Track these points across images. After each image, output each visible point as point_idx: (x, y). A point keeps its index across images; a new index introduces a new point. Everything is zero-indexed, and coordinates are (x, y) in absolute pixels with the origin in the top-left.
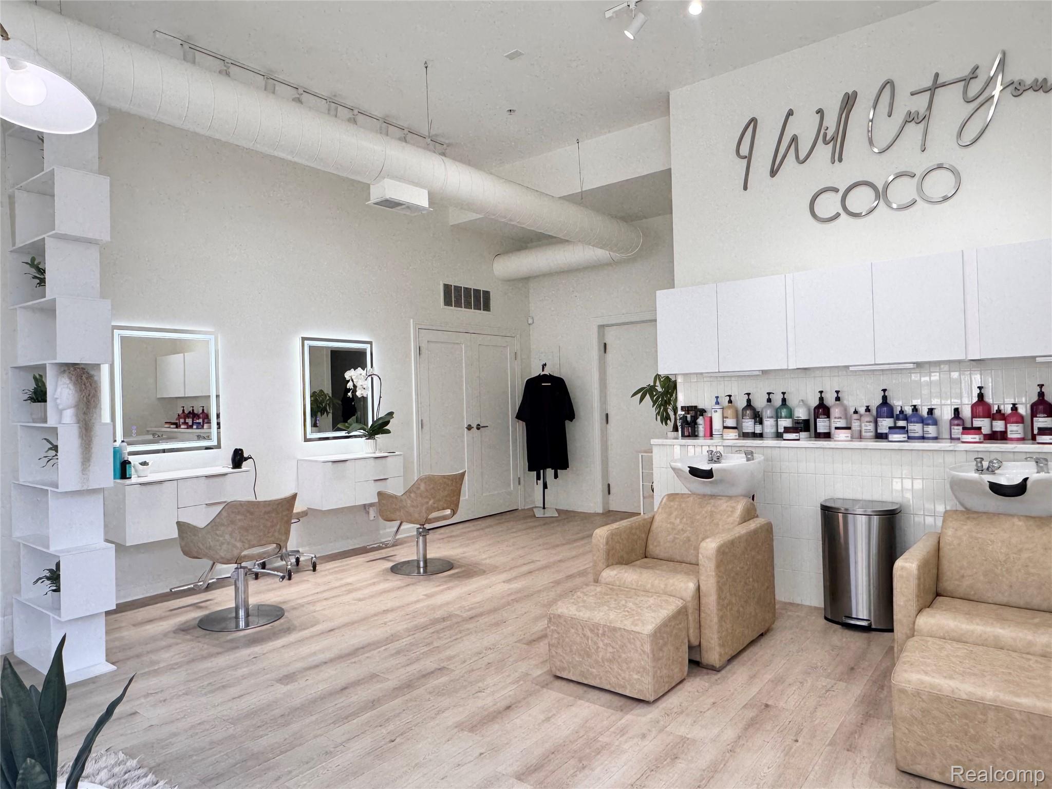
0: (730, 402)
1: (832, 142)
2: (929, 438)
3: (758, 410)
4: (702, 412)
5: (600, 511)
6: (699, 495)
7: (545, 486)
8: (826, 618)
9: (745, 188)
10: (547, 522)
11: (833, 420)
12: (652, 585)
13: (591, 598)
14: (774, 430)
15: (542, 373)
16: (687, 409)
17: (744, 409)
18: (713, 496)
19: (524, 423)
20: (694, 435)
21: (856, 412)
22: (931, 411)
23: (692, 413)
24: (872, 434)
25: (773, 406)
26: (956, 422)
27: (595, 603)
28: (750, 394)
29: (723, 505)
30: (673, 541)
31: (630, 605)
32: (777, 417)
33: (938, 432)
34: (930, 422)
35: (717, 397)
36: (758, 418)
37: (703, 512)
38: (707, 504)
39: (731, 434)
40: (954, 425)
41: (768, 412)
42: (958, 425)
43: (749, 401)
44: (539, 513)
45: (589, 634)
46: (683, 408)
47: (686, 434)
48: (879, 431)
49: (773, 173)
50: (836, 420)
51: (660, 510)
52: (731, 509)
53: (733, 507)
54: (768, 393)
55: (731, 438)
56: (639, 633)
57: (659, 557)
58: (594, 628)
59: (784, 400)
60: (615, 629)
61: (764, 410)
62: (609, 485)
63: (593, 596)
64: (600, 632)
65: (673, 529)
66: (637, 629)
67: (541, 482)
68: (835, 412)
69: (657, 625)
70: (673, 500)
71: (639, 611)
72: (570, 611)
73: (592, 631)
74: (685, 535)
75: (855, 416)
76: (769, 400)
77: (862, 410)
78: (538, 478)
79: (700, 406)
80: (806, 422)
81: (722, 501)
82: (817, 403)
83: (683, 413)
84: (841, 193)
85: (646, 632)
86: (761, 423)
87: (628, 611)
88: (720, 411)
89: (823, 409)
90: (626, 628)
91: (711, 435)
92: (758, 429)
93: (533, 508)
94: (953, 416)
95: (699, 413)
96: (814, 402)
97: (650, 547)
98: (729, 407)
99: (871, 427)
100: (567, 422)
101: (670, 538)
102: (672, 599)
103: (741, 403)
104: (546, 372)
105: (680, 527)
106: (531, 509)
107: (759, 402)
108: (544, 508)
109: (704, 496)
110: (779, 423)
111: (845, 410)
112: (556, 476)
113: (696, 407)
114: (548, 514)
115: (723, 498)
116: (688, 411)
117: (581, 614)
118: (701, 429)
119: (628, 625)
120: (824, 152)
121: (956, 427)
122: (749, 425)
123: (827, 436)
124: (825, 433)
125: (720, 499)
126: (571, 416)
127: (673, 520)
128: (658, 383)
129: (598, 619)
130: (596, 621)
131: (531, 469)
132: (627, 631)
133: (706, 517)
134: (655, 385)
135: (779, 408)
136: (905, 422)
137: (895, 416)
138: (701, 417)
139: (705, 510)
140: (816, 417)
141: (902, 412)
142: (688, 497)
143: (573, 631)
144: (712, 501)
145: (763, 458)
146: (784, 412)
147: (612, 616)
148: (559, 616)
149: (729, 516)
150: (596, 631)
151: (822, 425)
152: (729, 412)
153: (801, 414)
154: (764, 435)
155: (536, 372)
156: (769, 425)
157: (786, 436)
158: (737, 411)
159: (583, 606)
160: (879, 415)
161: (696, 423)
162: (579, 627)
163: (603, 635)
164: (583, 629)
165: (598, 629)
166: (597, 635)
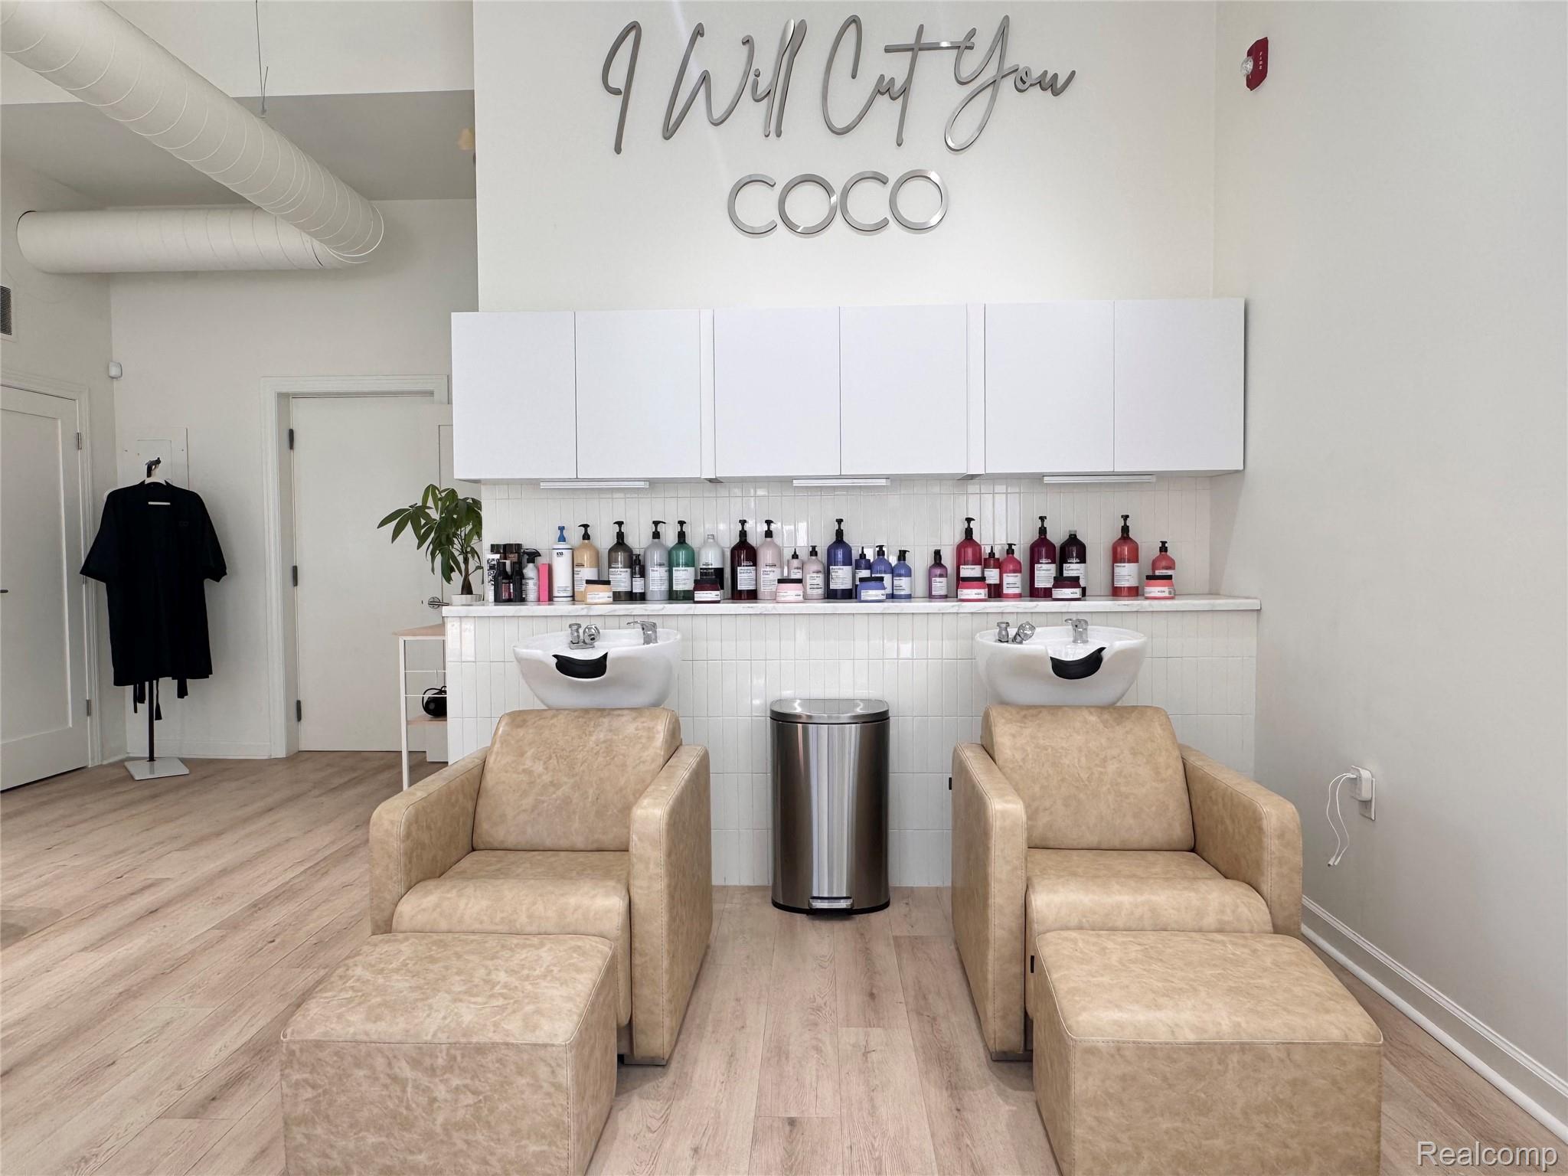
0: (586, 536)
1: (766, 99)
2: (900, 597)
3: (636, 551)
4: (533, 556)
5: (280, 752)
6: (575, 710)
7: (155, 714)
8: (776, 905)
9: (618, 149)
10: (159, 789)
11: (762, 568)
12: (530, 917)
13: (395, 977)
14: (665, 587)
15: (148, 481)
16: (504, 550)
17: (613, 550)
18: (602, 711)
19: (103, 585)
20: (519, 598)
21: (795, 556)
22: (902, 555)
23: (514, 557)
24: (820, 591)
25: (662, 546)
26: (938, 571)
27: (413, 989)
28: (622, 523)
29: (630, 727)
30: (534, 808)
31: (502, 977)
32: (671, 564)
33: (912, 585)
34: (903, 572)
35: (562, 529)
36: (637, 566)
37: (591, 744)
38: (595, 726)
39: (602, 594)
40: (936, 576)
41: (656, 557)
42: (941, 576)
43: (620, 536)
44: (140, 771)
45: (405, 1071)
46: (494, 548)
47: (505, 596)
48: (832, 587)
49: (668, 133)
50: (768, 569)
51: (497, 746)
52: (645, 734)
53: (649, 729)
54: (654, 522)
55: (601, 601)
56: (545, 1046)
57: (505, 845)
58: (422, 1056)
59: (682, 535)
60: (480, 1049)
61: (649, 554)
62: (299, 703)
63: (397, 970)
64: (440, 1062)
65: (531, 783)
66: (540, 1037)
67: (144, 708)
68: (766, 556)
69: (580, 1016)
70: (522, 724)
71: (529, 987)
72: (349, 1024)
73: (415, 1063)
74: (559, 793)
75: (795, 563)
76: (656, 535)
77: (804, 554)
78: (139, 698)
79: (528, 544)
80: (719, 572)
81: (624, 719)
82: (736, 540)
83: (497, 556)
84: (778, 189)
85: (560, 1040)
86: (643, 574)
87: (501, 995)
88: (567, 554)
89: (744, 551)
90: (512, 1040)
91: (551, 598)
92: (638, 588)
93: (123, 761)
94: (933, 563)
95: (526, 557)
96: (731, 539)
97: (484, 826)
98: (582, 547)
99: (819, 580)
100: (209, 585)
101: (527, 802)
102: (588, 943)
103: (605, 539)
104: (158, 477)
105: (547, 778)
106: (121, 764)
107: (638, 539)
108: (152, 758)
109: (586, 711)
110: (675, 574)
111: (780, 552)
112: (182, 692)
113: (519, 546)
114: (161, 770)
115: (625, 712)
116: (505, 553)
117: (382, 1026)
118: (531, 588)
119: (513, 1028)
120: (752, 114)
121: (938, 579)
122: (621, 578)
123: (752, 595)
124: (749, 592)
125: (619, 715)
126: (218, 569)
127: (528, 764)
128: (430, 503)
129: (432, 1031)
130: (429, 1038)
131: (120, 680)
132: (517, 1048)
133: (597, 753)
134: (424, 506)
135: (673, 548)
136: (869, 571)
137: (853, 561)
138: (531, 565)
139: (593, 738)
140: (735, 564)
141: (863, 556)
142: (554, 716)
143: (360, 1073)
144: (606, 720)
145: (679, 637)
146: (682, 555)
147: (467, 1015)
148: (319, 1045)
149: (645, 748)
150: (427, 1062)
151: (745, 578)
152: (586, 557)
153: (711, 558)
154: (648, 596)
155: (131, 475)
156: (657, 576)
157: (700, 595)
158: (597, 555)
159: (384, 1004)
160: (831, 560)
161: (522, 576)
162: (380, 1062)
163: (449, 1069)
164: (390, 1064)
165: (433, 1056)
166: (432, 1071)
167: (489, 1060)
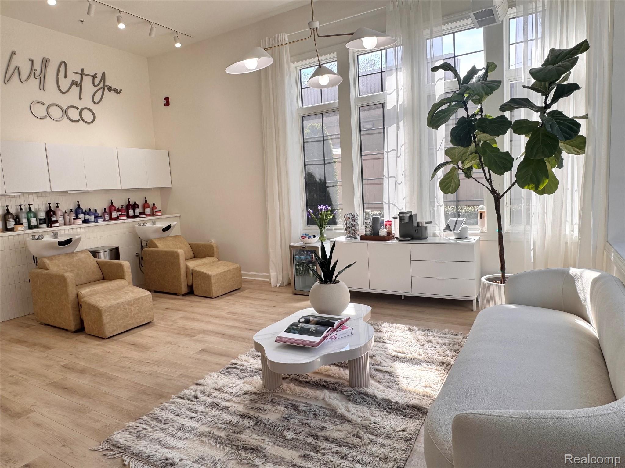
1: (39, 79)
14: (27, 225)
17: (6, 215)
21: (66, 212)
22: (96, 210)
26: (106, 214)
28: (8, 206)
32: (28, 217)
36: (17, 219)
43: (8, 210)
49: (6, 82)
59: (30, 209)
61: (20, 215)
68: (59, 213)
75: (66, 214)
76: (21, 209)
84: (46, 106)
94: (104, 211)
110: (31, 220)
120: (35, 82)
135: (28, 213)
141: (85, 211)
146: (32, 215)
153: (42, 215)
156: (25, 221)
162: (122, 306)
163: (134, 303)
164: (124, 306)
165: (131, 302)
166: (131, 305)
167: (140, 300)
